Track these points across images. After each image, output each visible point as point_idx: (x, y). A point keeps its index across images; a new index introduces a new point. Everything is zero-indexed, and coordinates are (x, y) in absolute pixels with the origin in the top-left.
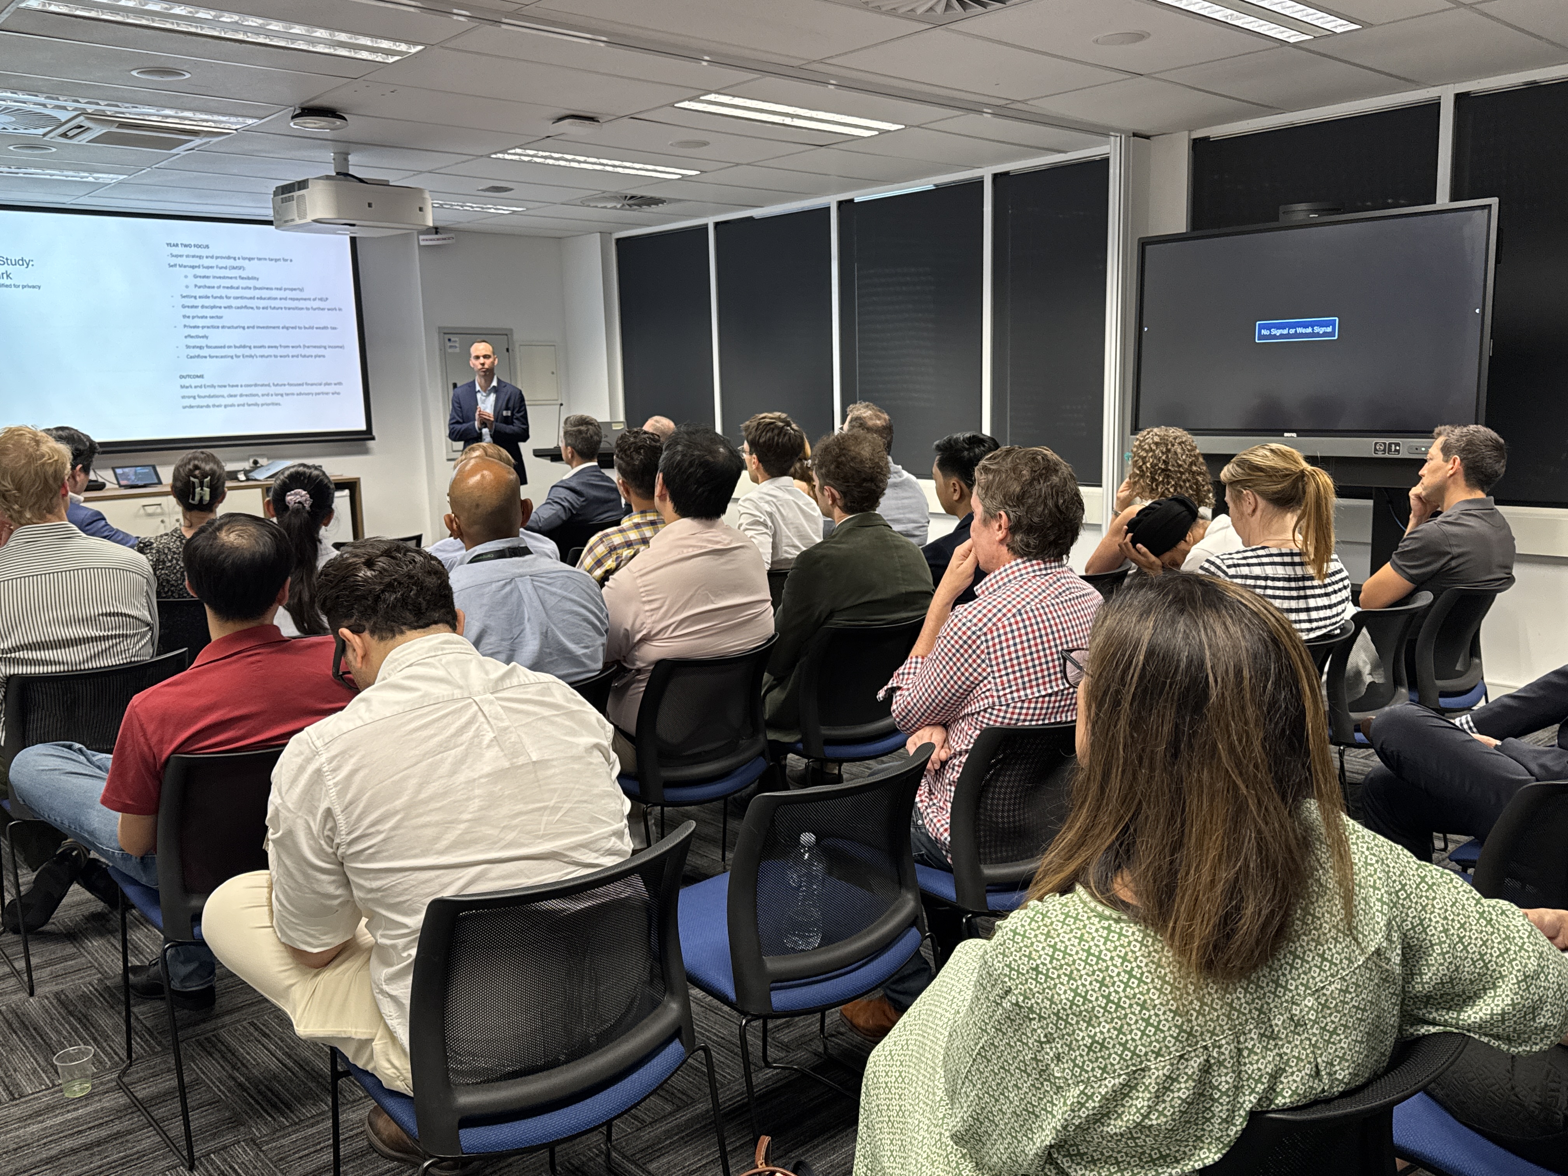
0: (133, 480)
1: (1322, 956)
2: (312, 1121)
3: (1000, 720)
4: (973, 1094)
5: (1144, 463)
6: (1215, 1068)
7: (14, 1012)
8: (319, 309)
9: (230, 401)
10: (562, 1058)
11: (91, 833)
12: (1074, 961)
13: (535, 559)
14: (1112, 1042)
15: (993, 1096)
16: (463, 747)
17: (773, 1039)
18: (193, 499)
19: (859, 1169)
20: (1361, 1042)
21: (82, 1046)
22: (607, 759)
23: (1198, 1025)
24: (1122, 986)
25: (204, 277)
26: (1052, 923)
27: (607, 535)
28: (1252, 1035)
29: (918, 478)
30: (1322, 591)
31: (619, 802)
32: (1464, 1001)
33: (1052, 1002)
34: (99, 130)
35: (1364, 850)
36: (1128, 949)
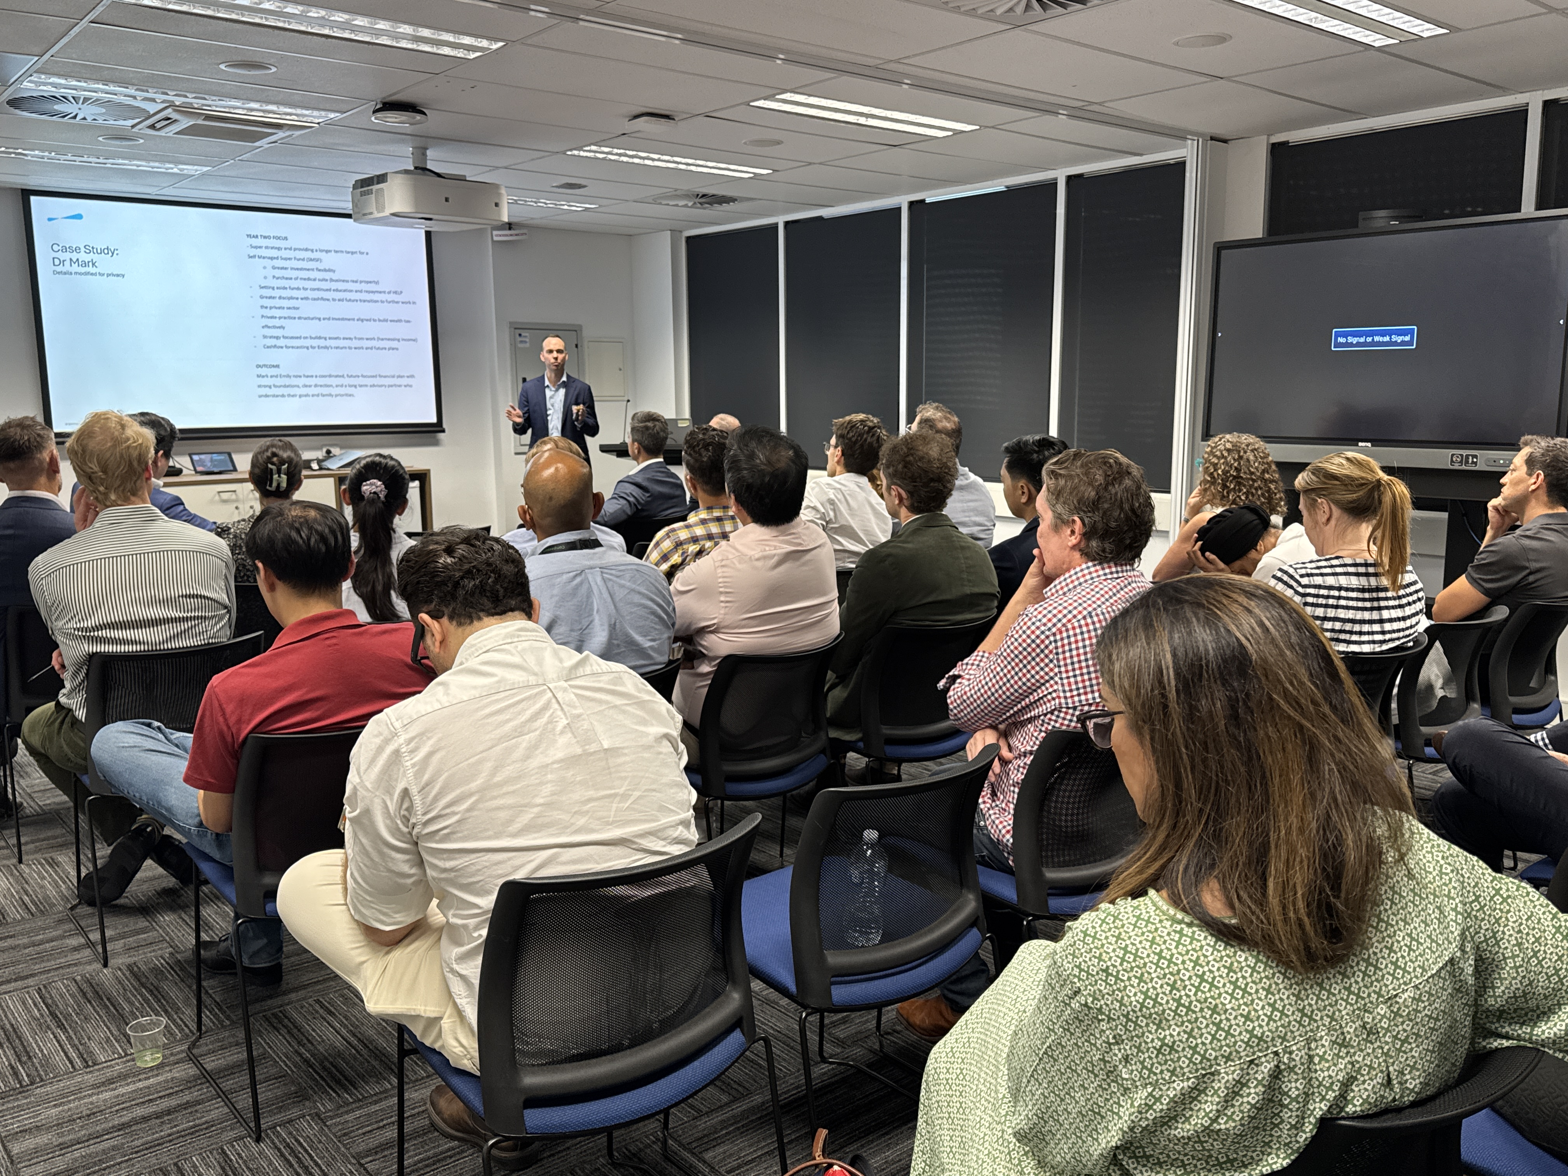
0: (209, 466)
1: (1395, 964)
2: (375, 1098)
3: (1066, 722)
4: (1039, 1093)
5: (1216, 470)
6: (1285, 1074)
7: (88, 982)
8: (393, 302)
9: (304, 391)
10: (626, 1042)
11: (168, 810)
12: (1145, 964)
13: (605, 552)
14: (1182, 1045)
15: (1059, 1096)
16: (538, 733)
17: (829, 1034)
18: (271, 486)
19: (917, 1165)
20: (1433, 1052)
21: (154, 1017)
22: (676, 749)
23: (1269, 1031)
24: (1194, 990)
25: (282, 268)
26: (1123, 926)
27: (674, 530)
28: (1323, 1042)
29: (985, 481)
30: (1396, 603)
31: (686, 791)
32: (1538, 1017)
33: (1122, 1004)
34: (185, 123)
35: (1439, 859)
36: (1200, 953)
